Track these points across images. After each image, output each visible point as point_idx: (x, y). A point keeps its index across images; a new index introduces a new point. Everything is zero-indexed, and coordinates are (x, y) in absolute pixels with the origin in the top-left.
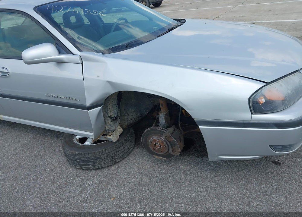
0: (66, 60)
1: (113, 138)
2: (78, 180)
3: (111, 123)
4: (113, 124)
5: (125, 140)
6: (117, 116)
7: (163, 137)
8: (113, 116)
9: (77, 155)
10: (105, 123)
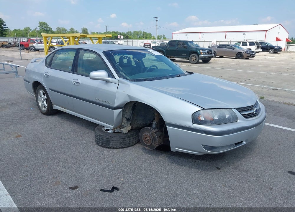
0: (111, 81)
1: (125, 130)
2: (98, 151)
3: (126, 122)
4: (127, 122)
5: (131, 135)
6: (130, 118)
7: (151, 133)
8: (127, 117)
9: (102, 136)
10: (122, 121)
